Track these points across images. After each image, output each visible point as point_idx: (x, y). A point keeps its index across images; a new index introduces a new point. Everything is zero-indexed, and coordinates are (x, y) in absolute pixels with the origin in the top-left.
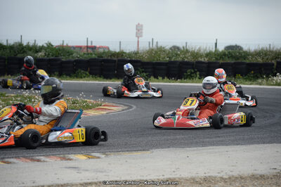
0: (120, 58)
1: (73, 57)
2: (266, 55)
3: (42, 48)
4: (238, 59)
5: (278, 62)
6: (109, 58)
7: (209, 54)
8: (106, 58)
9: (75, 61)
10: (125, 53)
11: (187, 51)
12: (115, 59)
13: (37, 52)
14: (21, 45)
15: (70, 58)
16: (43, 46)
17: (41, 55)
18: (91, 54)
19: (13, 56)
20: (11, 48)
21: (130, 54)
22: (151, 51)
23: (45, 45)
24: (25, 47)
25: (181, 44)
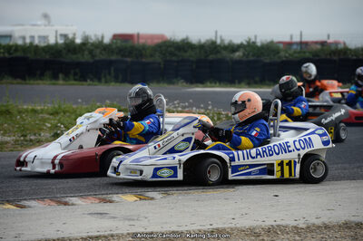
0: (342, 57)
1: (279, 57)
3: (240, 47)
6: (328, 57)
8: (323, 57)
9: (283, 62)
10: (350, 50)
12: (335, 58)
13: (233, 51)
14: (214, 43)
15: (276, 59)
16: (242, 44)
17: (238, 55)
18: (305, 52)
23: (245, 43)
24: (219, 46)
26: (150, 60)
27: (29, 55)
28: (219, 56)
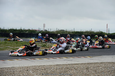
0: (49, 33)
2: (88, 33)
3: (27, 30)
4: (80, 34)
5: (91, 35)
7: (73, 32)
11: (67, 32)
13: (26, 31)
14: (21, 30)
15: (35, 33)
17: (27, 32)
19: (20, 32)
20: (19, 30)
21: (51, 32)
22: (57, 31)
25: (65, 30)
26: (8, 33)
28: (23, 32)
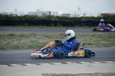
27: (92, 20)
